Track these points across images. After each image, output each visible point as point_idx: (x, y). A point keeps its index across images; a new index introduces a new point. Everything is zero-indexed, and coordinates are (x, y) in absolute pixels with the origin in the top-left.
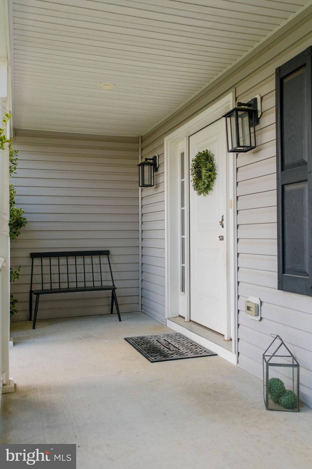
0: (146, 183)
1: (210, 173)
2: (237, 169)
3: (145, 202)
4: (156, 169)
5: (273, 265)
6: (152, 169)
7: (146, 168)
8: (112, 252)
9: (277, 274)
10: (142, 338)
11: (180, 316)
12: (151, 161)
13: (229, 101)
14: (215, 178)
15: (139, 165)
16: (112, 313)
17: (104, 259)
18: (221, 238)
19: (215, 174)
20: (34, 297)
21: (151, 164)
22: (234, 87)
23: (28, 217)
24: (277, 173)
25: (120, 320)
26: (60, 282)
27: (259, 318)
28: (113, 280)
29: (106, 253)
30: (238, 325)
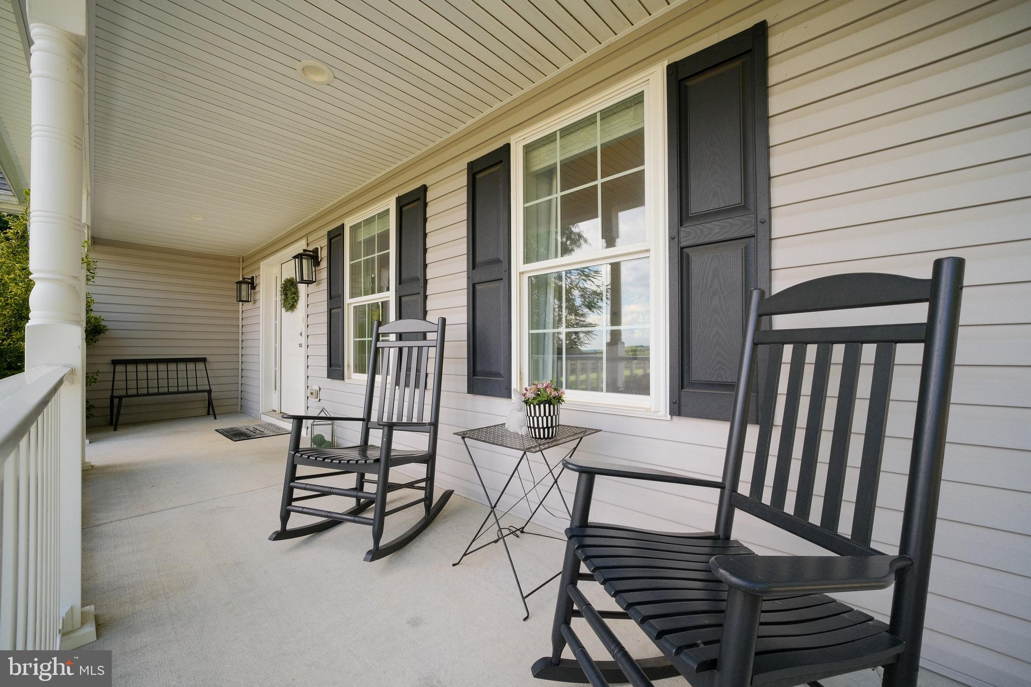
0: (244, 298)
1: (293, 295)
2: (308, 295)
3: (245, 315)
4: (253, 288)
5: (324, 362)
6: (250, 288)
7: (244, 286)
8: (209, 359)
9: (326, 368)
10: (231, 428)
11: (273, 411)
12: (250, 281)
13: (303, 245)
14: (298, 300)
15: (237, 283)
16: (208, 414)
17: (200, 366)
18: (301, 345)
19: (298, 297)
20: (116, 401)
21: (248, 283)
22: (307, 236)
23: (109, 325)
24: (327, 301)
25: (215, 419)
26: (148, 388)
27: (318, 399)
28: (209, 385)
29: (203, 360)
30: (308, 407)
